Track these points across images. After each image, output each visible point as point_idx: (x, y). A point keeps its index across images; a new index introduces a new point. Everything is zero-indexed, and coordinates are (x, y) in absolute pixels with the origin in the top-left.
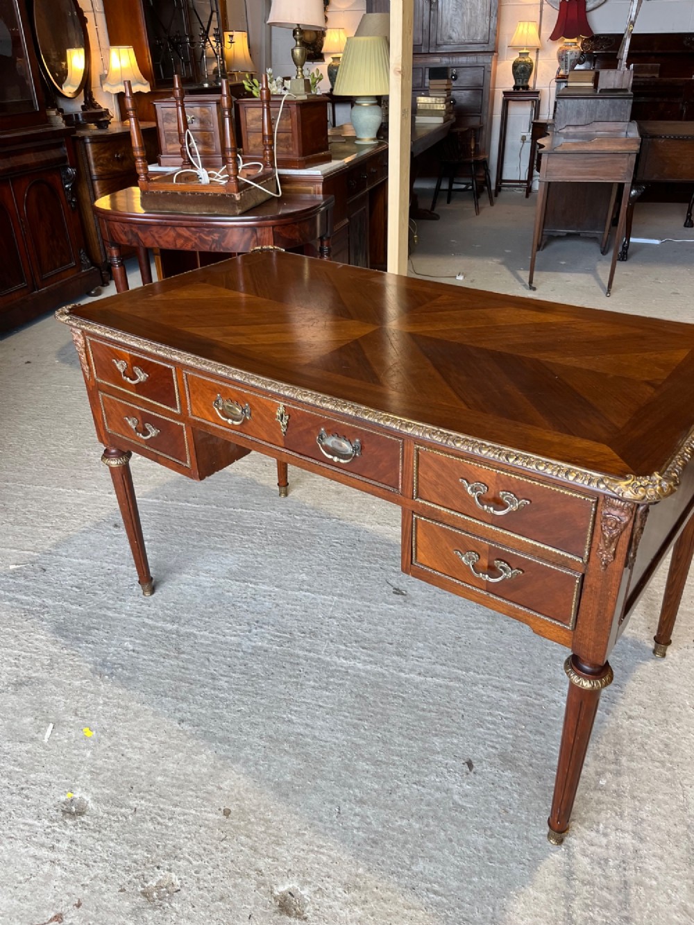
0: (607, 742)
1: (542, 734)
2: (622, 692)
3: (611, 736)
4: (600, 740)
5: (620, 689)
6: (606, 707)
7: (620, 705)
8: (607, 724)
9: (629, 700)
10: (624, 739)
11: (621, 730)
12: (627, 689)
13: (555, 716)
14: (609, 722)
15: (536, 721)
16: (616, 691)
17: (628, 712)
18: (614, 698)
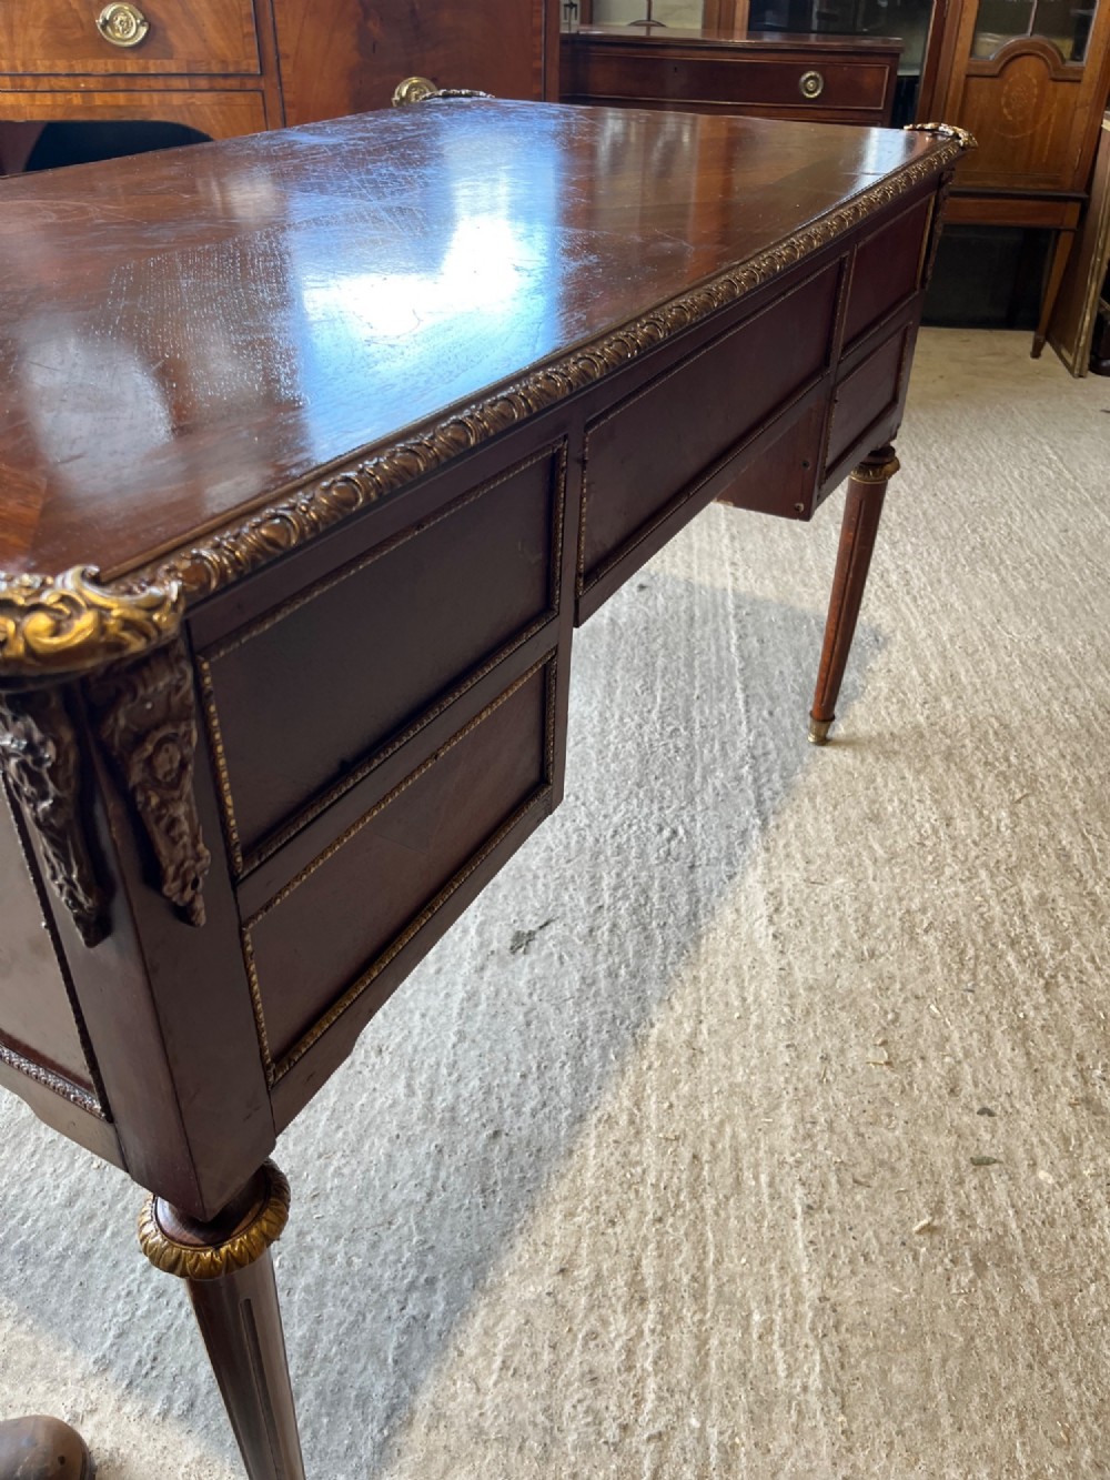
0: (17, 1343)
1: (70, 1203)
2: (165, 1414)
3: (29, 1358)
4: (24, 1327)
5: (175, 1412)
6: (121, 1363)
7: (121, 1400)
8: (68, 1353)
9: (134, 1429)
10: (13, 1387)
11: (41, 1388)
12: (172, 1433)
13: (114, 1235)
14: (73, 1360)
15: (109, 1195)
16: (169, 1400)
17: (96, 1418)
18: (149, 1390)
